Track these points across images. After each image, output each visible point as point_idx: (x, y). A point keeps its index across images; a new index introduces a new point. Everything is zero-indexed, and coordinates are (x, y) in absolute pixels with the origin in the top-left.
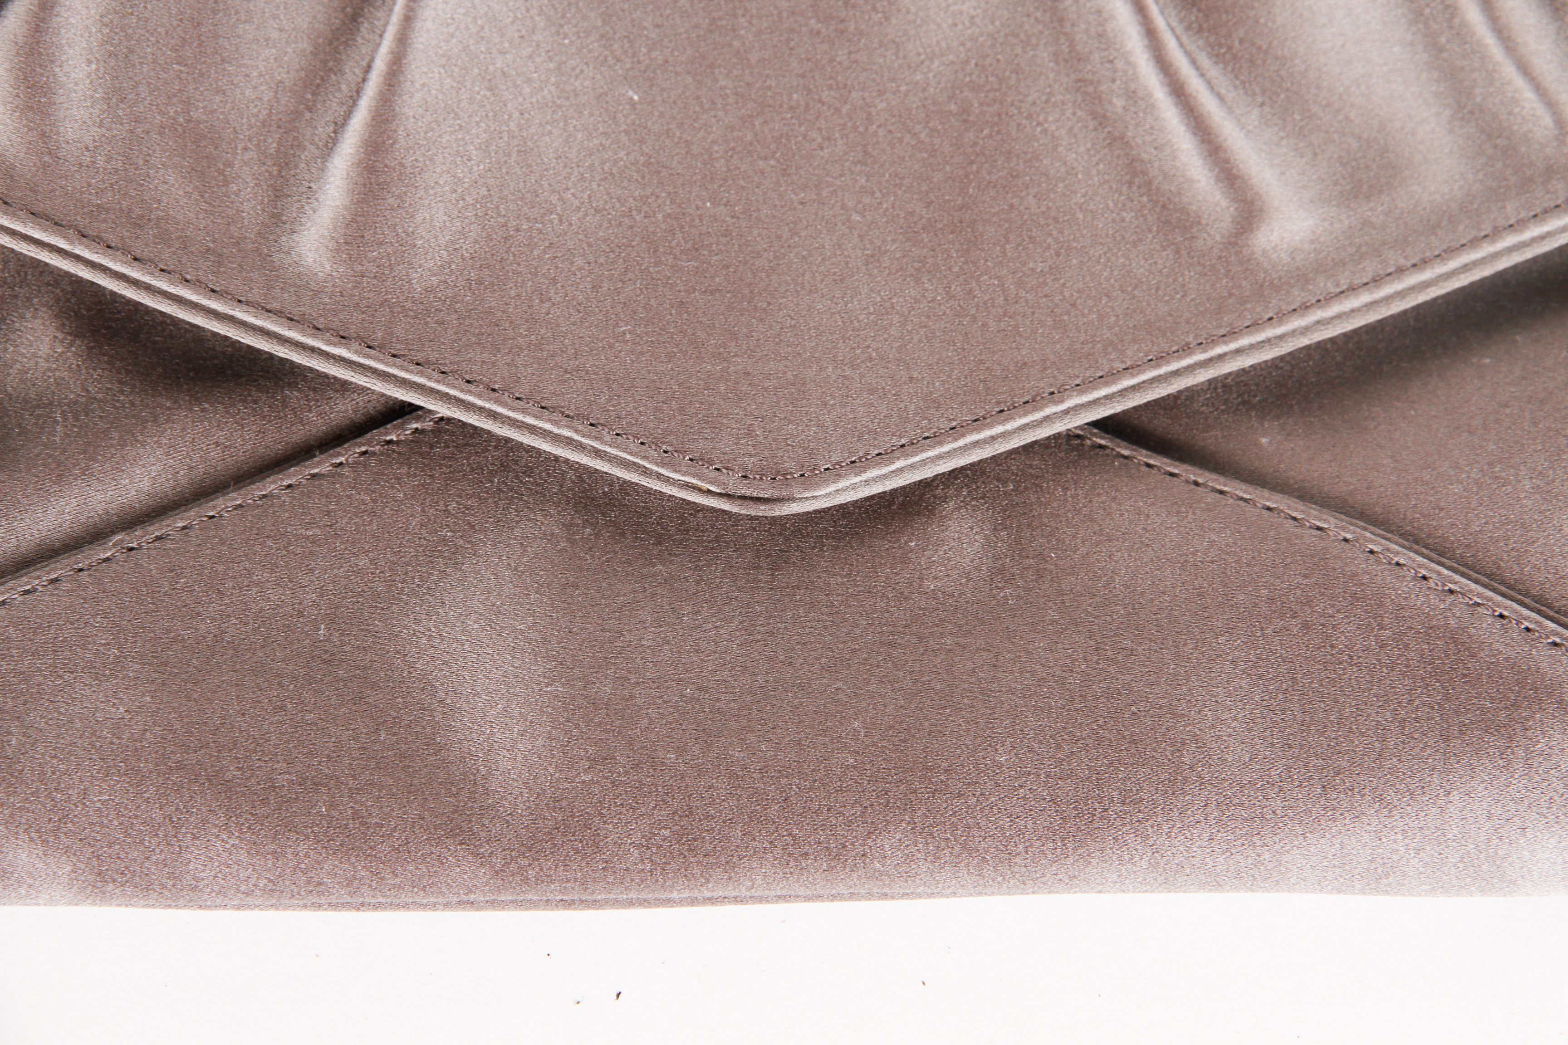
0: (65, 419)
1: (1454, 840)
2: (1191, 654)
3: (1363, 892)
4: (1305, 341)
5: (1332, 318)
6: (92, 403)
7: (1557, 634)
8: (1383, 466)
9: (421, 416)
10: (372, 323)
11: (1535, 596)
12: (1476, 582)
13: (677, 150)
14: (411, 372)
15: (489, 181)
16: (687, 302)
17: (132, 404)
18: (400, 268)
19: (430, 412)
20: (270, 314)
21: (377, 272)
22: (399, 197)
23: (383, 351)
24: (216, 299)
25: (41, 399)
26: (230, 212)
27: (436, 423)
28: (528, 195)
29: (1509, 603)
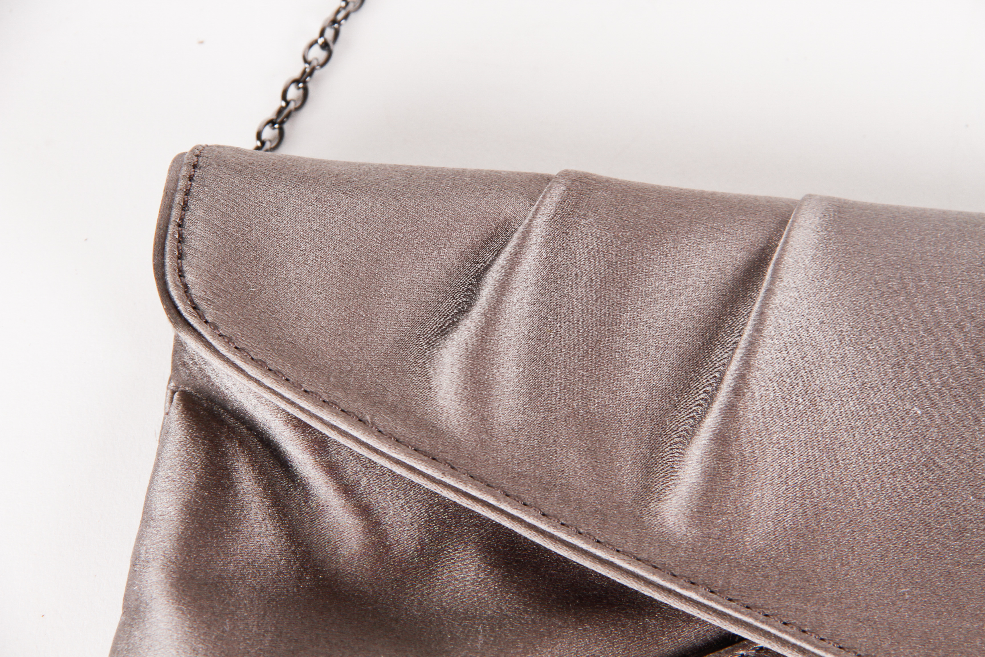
0: (484, 631)
6: (504, 619)
9: (746, 645)
10: (715, 573)
13: (949, 455)
14: (742, 613)
15: (806, 470)
16: (953, 572)
17: (534, 622)
18: (737, 533)
19: (754, 643)
20: (640, 562)
21: (720, 535)
22: (739, 479)
23: (722, 596)
24: (601, 549)
25: (467, 613)
26: (613, 482)
27: (757, 651)
28: (835, 483)
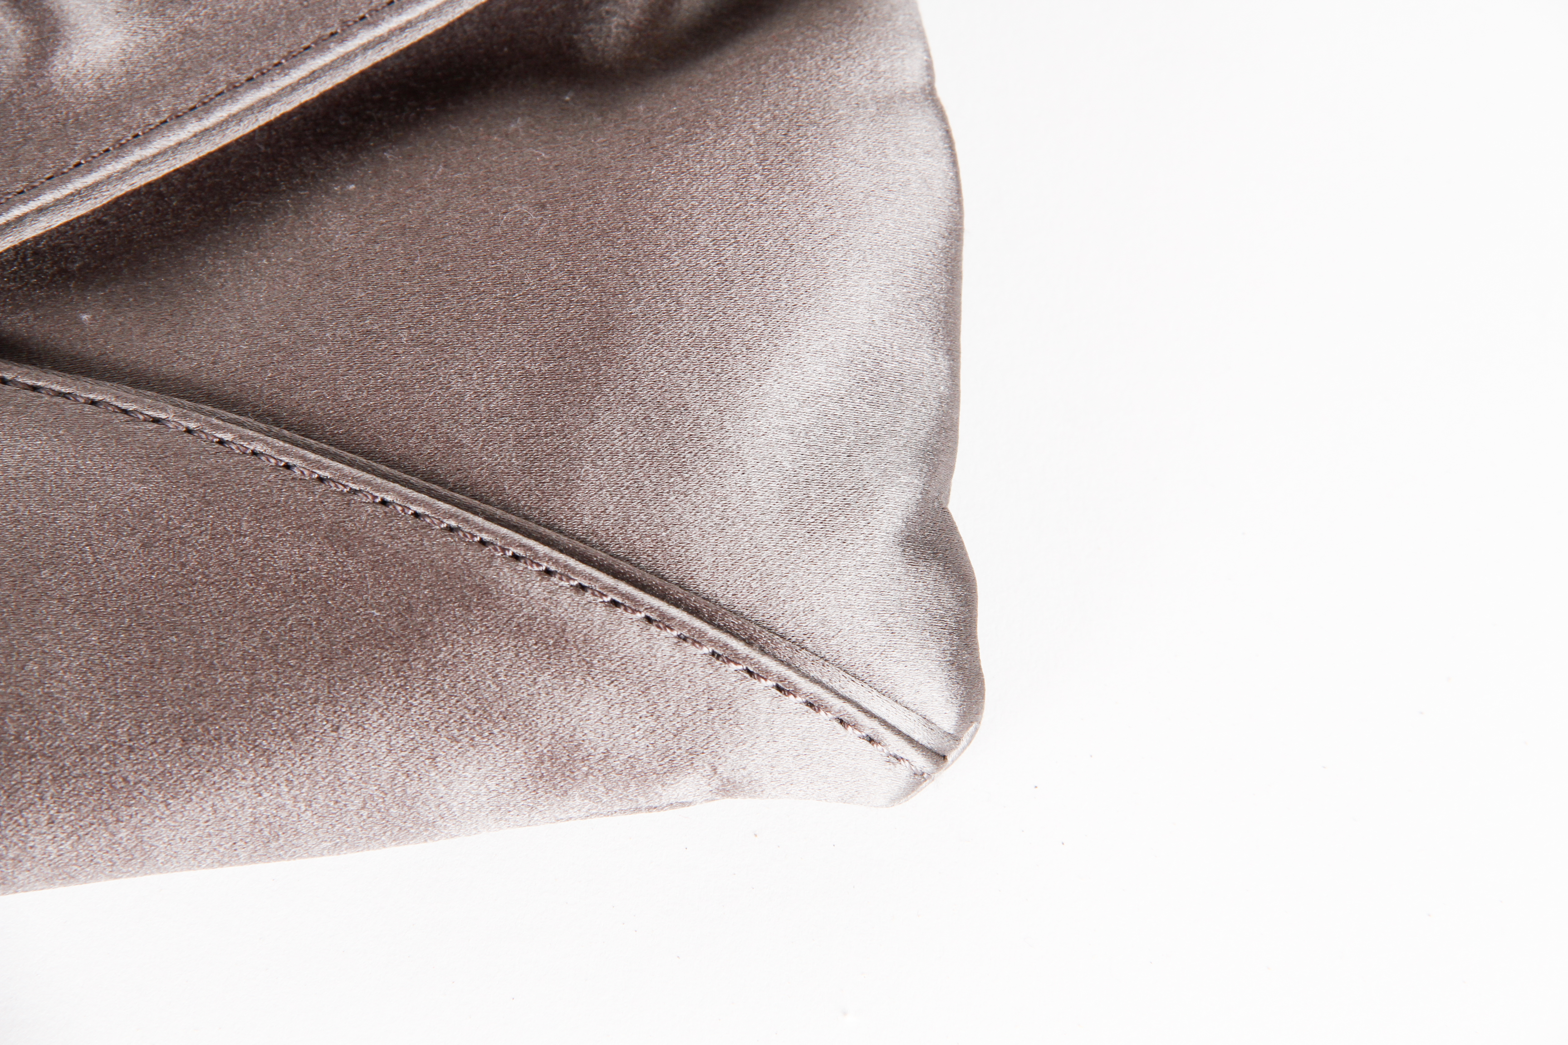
1: (351, 784)
2: (9, 596)
3: (250, 859)
4: (124, 188)
5: (154, 156)
7: (452, 516)
8: (232, 332)
11: (423, 473)
12: (351, 464)
29: (392, 485)
